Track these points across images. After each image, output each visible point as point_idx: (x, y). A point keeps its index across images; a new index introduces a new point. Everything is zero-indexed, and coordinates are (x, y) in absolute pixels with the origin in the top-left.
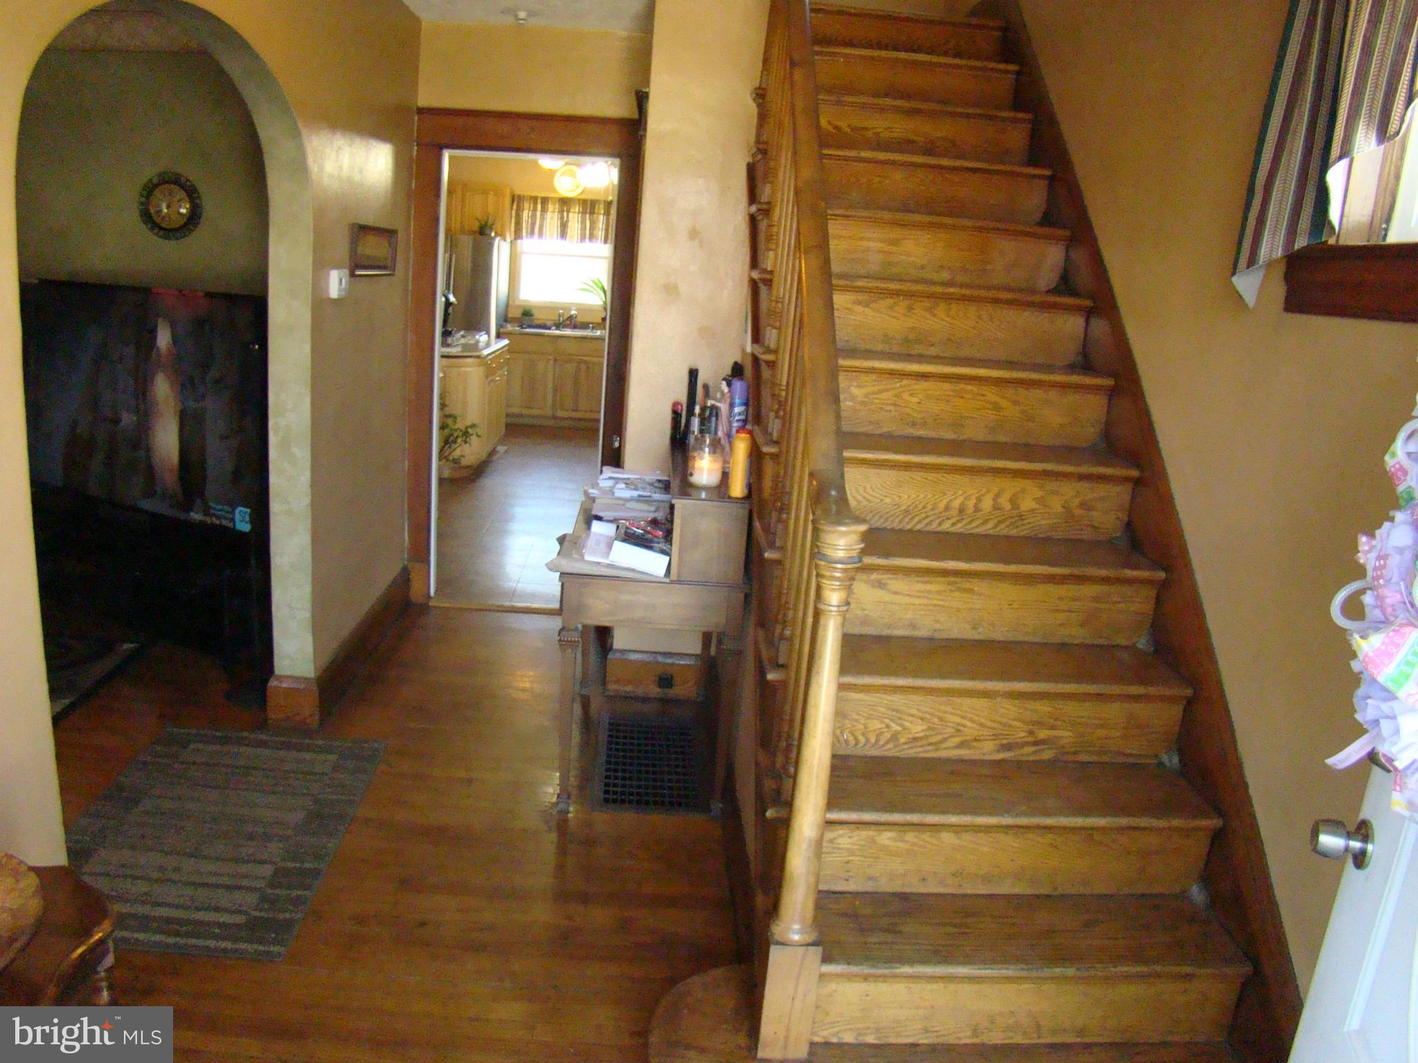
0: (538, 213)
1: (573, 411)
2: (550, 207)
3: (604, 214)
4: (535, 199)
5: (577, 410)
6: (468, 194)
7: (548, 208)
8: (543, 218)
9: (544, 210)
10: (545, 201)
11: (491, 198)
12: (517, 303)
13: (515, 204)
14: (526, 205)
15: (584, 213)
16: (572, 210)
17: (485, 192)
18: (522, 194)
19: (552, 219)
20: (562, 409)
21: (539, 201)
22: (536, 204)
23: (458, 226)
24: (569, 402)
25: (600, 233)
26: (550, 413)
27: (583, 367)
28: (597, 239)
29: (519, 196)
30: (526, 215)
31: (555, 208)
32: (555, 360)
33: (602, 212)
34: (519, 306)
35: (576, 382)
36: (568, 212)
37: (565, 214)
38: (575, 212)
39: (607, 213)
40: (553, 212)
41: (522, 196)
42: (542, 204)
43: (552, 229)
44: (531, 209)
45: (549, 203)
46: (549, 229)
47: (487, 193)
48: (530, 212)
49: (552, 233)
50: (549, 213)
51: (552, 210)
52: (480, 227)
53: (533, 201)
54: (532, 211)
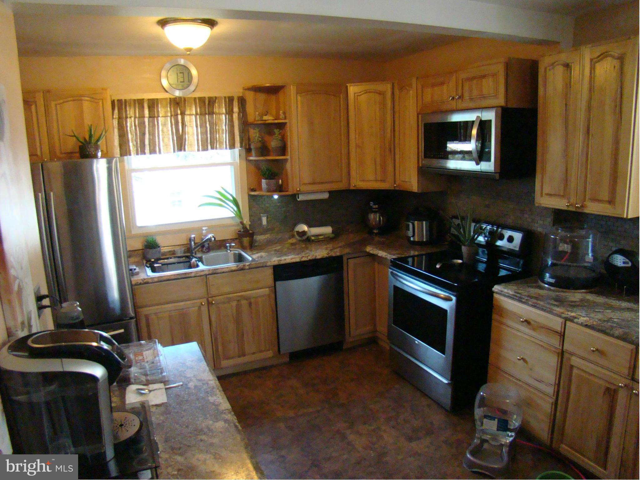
0: (147, 121)
1: (239, 357)
2: (161, 111)
3: (226, 113)
4: (140, 102)
6: (53, 104)
7: (158, 111)
8: (153, 126)
9: (153, 116)
10: (153, 104)
11: (87, 105)
12: (134, 232)
13: (116, 111)
14: (131, 112)
15: (202, 114)
16: (188, 112)
17: (78, 99)
18: (123, 98)
19: (164, 125)
21: (146, 106)
22: (142, 108)
23: (46, 149)
25: (225, 137)
27: (244, 302)
28: (221, 143)
29: (120, 101)
30: (130, 124)
31: (166, 112)
33: (224, 111)
34: (139, 236)
35: (238, 321)
36: (183, 114)
37: (180, 117)
38: (190, 115)
39: (230, 112)
40: (166, 116)
41: (124, 101)
42: (149, 107)
43: (166, 140)
44: (137, 116)
45: (159, 106)
46: (163, 140)
47: (81, 100)
48: (137, 120)
49: (166, 145)
50: (159, 118)
51: (163, 113)
52: (80, 147)
53: (139, 107)
54: (139, 117)
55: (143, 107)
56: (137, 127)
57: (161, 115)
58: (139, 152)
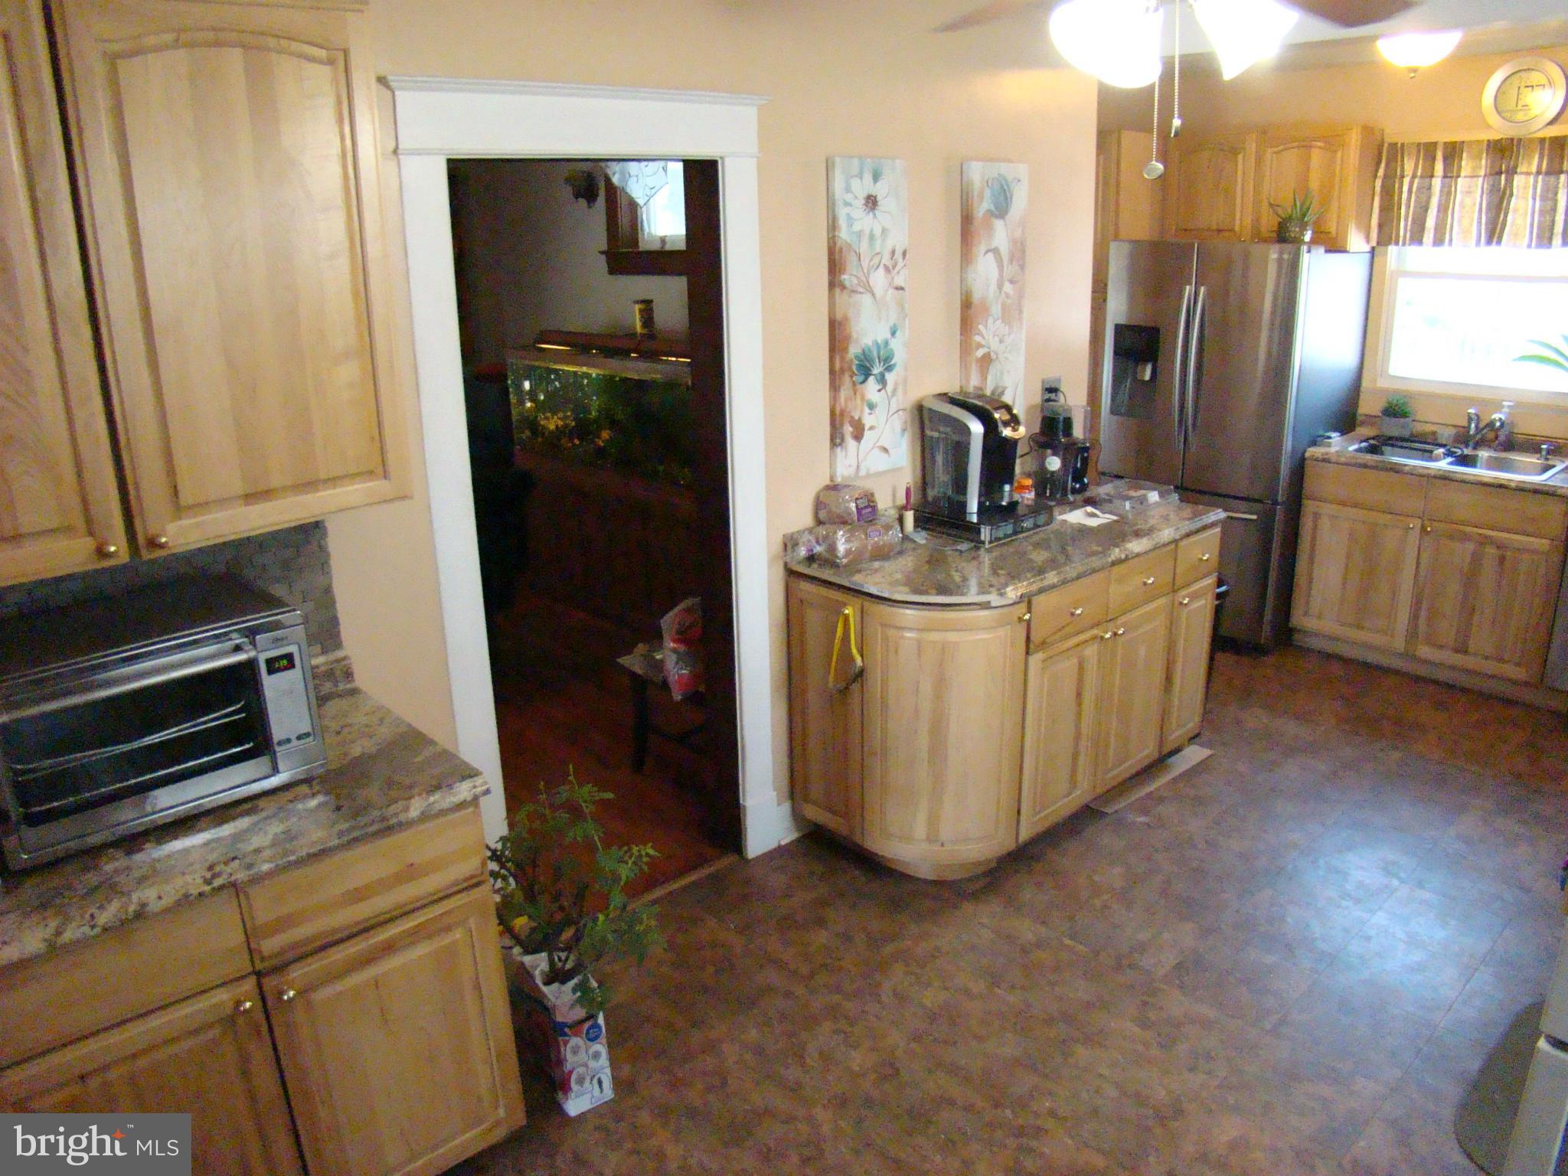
0: (1437, 183)
2: (1466, 165)
4: (1428, 151)
5: (1466, 652)
7: (1460, 167)
8: (1447, 192)
9: (1450, 175)
10: (1453, 152)
11: (1317, 157)
12: (1382, 384)
13: (1381, 166)
14: (1409, 165)
15: (1552, 172)
16: (1521, 167)
17: (1304, 144)
19: (1469, 191)
20: (1431, 642)
21: (1439, 155)
22: (1431, 160)
24: (1447, 631)
26: (1399, 644)
27: (1491, 551)
29: (1391, 147)
30: (1407, 186)
31: (1478, 167)
32: (1423, 529)
36: (1511, 171)
37: (1503, 177)
38: (1526, 174)
40: (1474, 175)
41: (1399, 145)
42: (1445, 159)
43: (1465, 222)
44: (1419, 174)
45: (1464, 155)
46: (1460, 221)
47: (1311, 147)
48: (1416, 181)
49: (1466, 233)
50: (1459, 180)
51: (1469, 170)
52: (1280, 223)
53: (1425, 155)
54: (1421, 177)
55: (1434, 159)
56: (1413, 195)
57: (1463, 174)
58: (1407, 242)
